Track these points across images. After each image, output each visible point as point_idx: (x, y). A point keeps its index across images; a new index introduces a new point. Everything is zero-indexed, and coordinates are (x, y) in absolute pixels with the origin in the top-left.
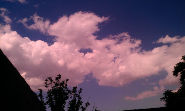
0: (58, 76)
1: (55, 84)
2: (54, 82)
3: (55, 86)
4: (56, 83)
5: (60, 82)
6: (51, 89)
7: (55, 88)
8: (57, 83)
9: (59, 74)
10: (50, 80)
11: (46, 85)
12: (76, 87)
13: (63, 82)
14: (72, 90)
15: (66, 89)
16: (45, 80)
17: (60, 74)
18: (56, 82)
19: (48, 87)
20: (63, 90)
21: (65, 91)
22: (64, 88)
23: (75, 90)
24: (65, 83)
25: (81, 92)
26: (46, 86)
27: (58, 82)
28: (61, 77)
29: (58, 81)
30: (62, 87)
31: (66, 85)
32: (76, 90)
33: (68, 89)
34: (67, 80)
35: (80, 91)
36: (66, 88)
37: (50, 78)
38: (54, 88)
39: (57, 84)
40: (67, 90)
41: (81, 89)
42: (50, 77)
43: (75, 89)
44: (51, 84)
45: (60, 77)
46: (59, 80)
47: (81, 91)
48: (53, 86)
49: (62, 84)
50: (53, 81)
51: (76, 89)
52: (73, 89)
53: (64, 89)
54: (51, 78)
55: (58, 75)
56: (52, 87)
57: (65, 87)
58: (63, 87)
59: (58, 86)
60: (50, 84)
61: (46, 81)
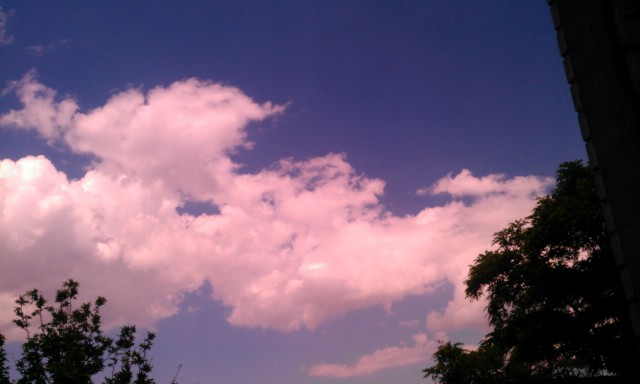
0: (67, 288)
1: (54, 315)
2: (51, 309)
3: (55, 324)
4: (56, 311)
5: (73, 309)
6: (40, 332)
7: (55, 328)
8: (61, 312)
9: (71, 281)
10: (36, 299)
11: (20, 318)
12: (134, 330)
13: (86, 307)
14: (118, 339)
15: (95, 334)
16: (18, 302)
17: (75, 281)
18: (57, 306)
19: (27, 325)
20: (84, 338)
21: (90, 340)
22: (87, 331)
23: (128, 338)
24: (93, 313)
25: (150, 344)
26: (19, 323)
27: (64, 309)
28: (78, 289)
29: (67, 304)
30: (80, 327)
31: (96, 319)
32: (132, 338)
33: (102, 335)
34: (101, 301)
35: (146, 343)
36: (96, 329)
37: (34, 294)
38: (49, 330)
39: (60, 317)
40: (98, 339)
41: (151, 336)
42: (36, 291)
43: (127, 333)
44: (38, 316)
45: (74, 292)
46: (69, 300)
47: (152, 341)
48: (45, 323)
49: (79, 316)
50: (46, 305)
51: (134, 335)
52: (123, 335)
53: (87, 334)
54: (38, 293)
55: (66, 284)
56: (43, 326)
57: (91, 328)
58: (85, 327)
59: (65, 322)
60: (34, 314)
61: (18, 305)
